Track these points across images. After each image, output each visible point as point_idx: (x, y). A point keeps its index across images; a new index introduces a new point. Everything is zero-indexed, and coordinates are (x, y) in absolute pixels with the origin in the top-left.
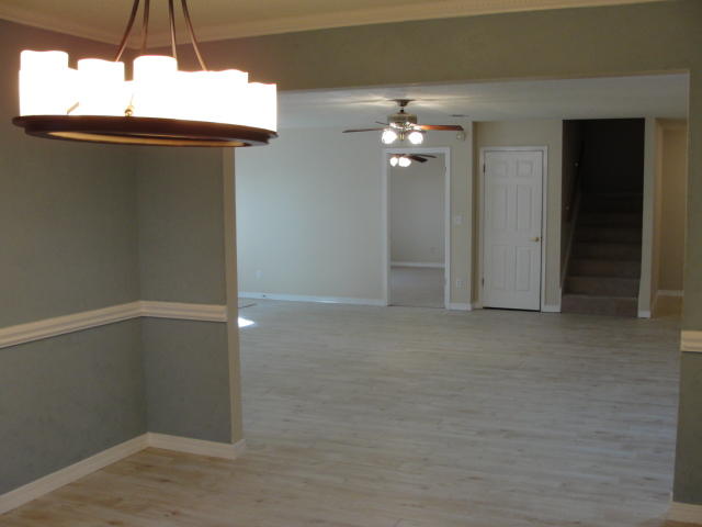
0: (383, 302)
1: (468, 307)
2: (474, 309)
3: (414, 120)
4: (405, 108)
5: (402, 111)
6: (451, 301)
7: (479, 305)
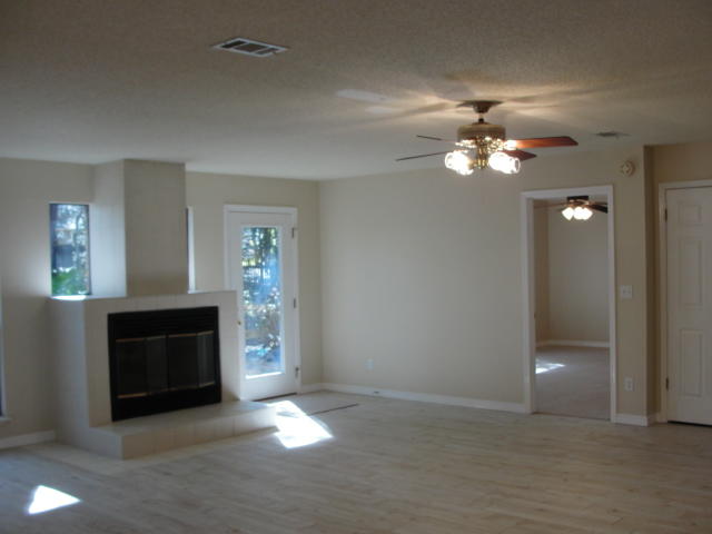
0: (524, 408)
1: (642, 421)
2: (653, 424)
3: (499, 133)
4: (486, 117)
5: (481, 121)
6: (618, 411)
7: (662, 417)
